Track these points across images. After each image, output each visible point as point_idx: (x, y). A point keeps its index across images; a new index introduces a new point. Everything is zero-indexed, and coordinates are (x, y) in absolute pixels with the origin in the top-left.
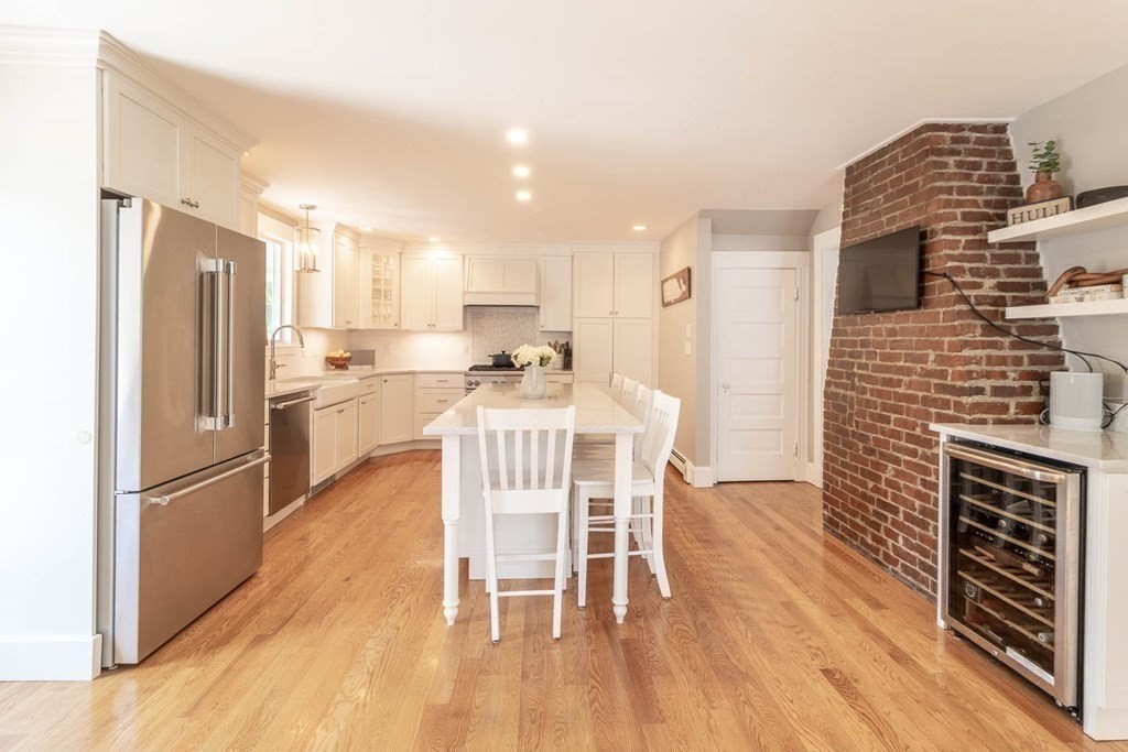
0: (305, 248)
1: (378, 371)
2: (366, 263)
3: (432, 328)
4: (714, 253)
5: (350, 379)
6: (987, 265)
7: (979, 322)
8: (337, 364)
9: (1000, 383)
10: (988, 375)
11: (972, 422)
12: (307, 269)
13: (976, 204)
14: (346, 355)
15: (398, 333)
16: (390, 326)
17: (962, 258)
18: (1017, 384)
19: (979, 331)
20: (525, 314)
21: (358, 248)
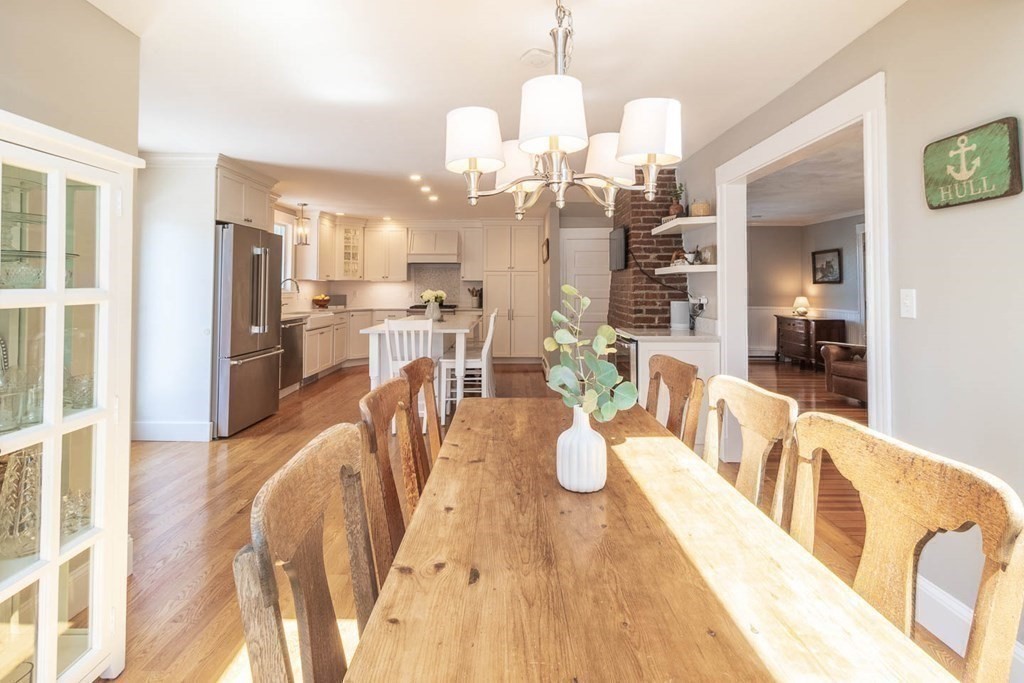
0: (300, 230)
1: (348, 309)
2: (340, 236)
3: (386, 279)
4: (562, 229)
5: (328, 314)
6: (655, 246)
7: (645, 276)
8: (320, 304)
9: (652, 307)
10: (646, 304)
11: (636, 327)
12: (302, 242)
13: (652, 213)
14: (327, 298)
15: (362, 283)
16: (357, 278)
17: (642, 243)
18: (660, 308)
19: (645, 280)
20: (452, 268)
21: (335, 226)
